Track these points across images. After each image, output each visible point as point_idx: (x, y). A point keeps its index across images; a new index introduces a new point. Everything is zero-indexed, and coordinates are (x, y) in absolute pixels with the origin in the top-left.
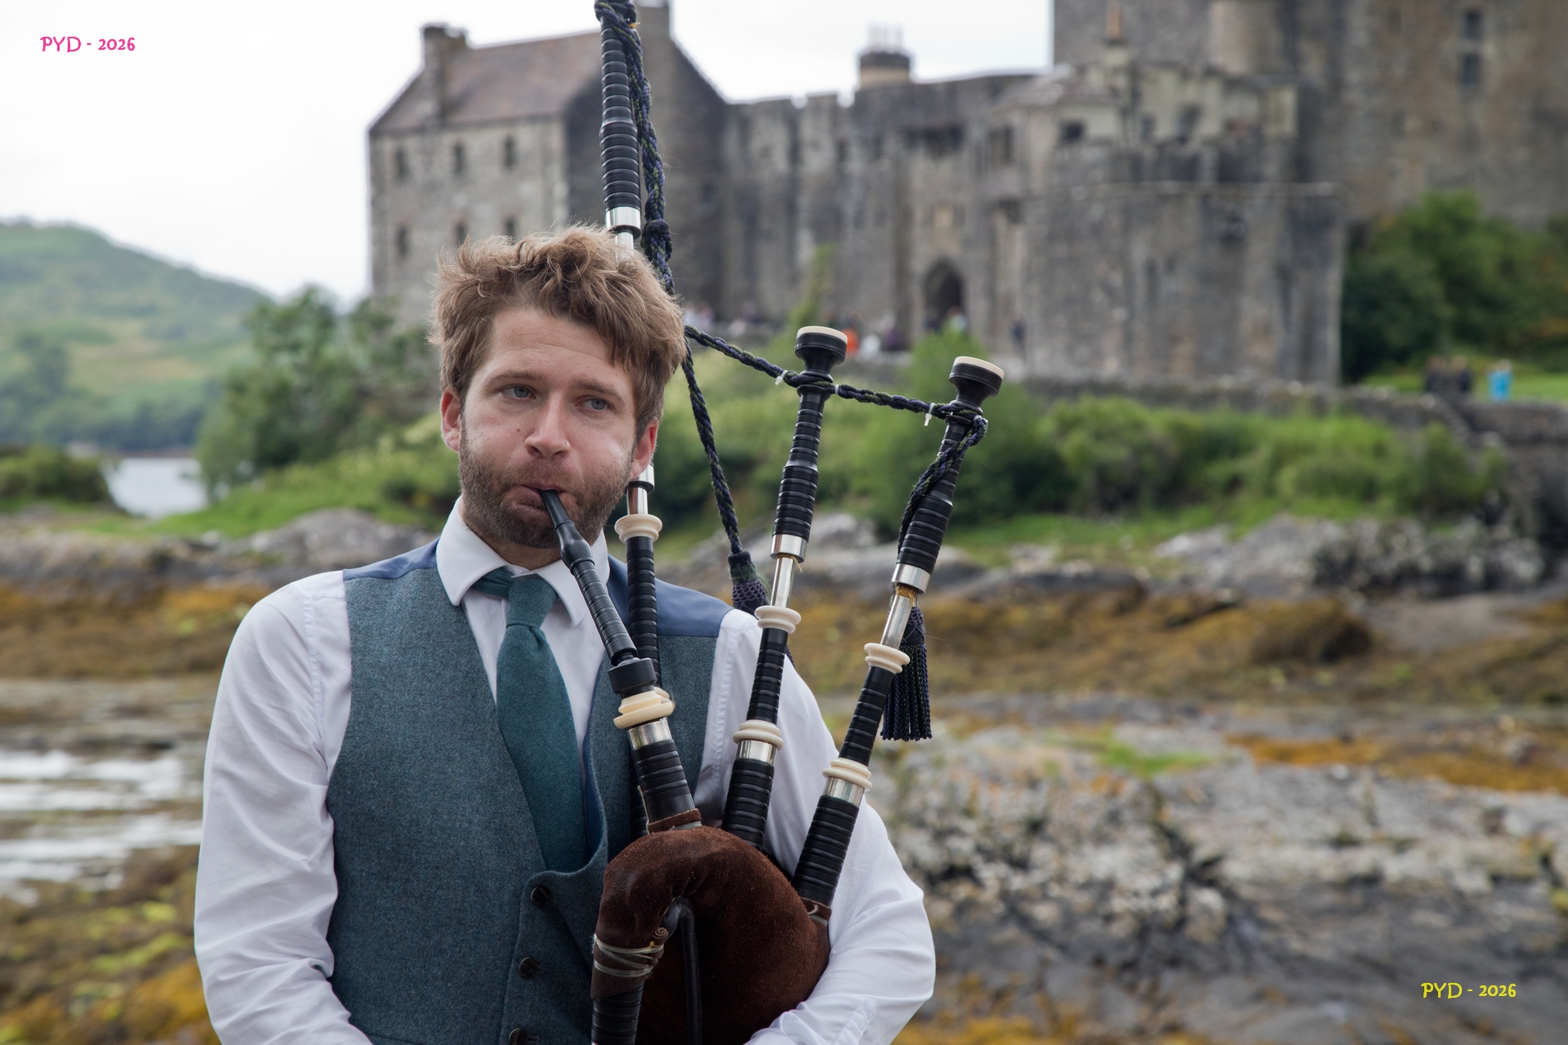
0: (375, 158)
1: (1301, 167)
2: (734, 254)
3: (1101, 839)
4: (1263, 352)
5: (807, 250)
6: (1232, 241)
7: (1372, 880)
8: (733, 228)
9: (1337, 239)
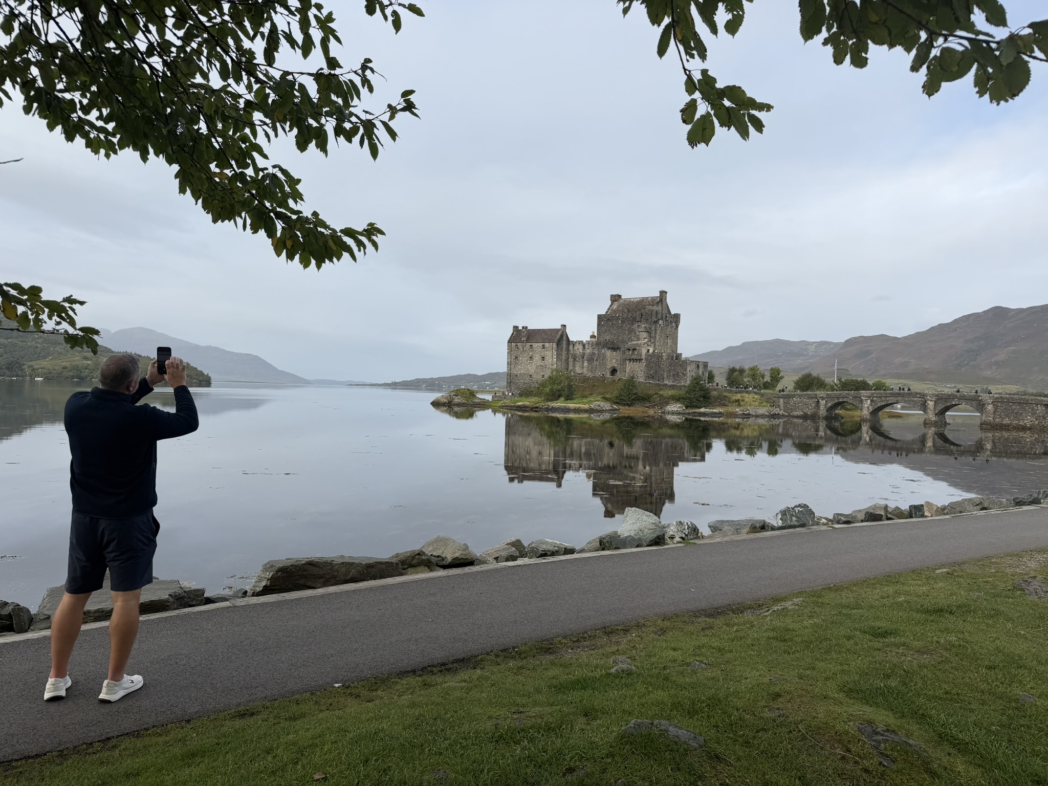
0: (509, 346)
5: (586, 364)
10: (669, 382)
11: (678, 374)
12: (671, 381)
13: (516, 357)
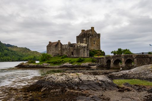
0: (47, 48)
1: (87, 47)
2: (63, 51)
3: (76, 78)
4: (86, 55)
6: (84, 50)
7: (89, 80)
8: (63, 50)
9: (89, 50)
13: (48, 51)
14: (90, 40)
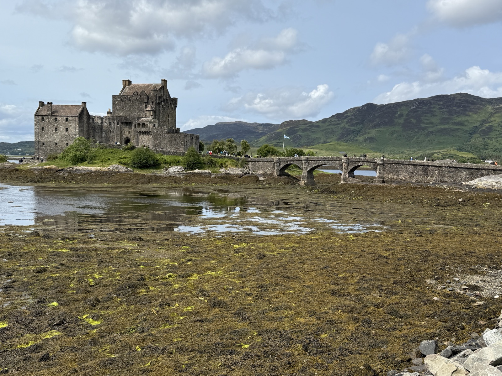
5: (104, 135)
10: (171, 150)
11: (178, 143)
12: (172, 149)
13: (43, 129)
14: (161, 111)
